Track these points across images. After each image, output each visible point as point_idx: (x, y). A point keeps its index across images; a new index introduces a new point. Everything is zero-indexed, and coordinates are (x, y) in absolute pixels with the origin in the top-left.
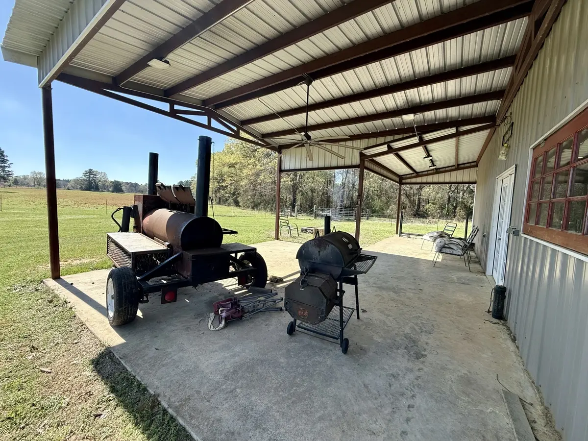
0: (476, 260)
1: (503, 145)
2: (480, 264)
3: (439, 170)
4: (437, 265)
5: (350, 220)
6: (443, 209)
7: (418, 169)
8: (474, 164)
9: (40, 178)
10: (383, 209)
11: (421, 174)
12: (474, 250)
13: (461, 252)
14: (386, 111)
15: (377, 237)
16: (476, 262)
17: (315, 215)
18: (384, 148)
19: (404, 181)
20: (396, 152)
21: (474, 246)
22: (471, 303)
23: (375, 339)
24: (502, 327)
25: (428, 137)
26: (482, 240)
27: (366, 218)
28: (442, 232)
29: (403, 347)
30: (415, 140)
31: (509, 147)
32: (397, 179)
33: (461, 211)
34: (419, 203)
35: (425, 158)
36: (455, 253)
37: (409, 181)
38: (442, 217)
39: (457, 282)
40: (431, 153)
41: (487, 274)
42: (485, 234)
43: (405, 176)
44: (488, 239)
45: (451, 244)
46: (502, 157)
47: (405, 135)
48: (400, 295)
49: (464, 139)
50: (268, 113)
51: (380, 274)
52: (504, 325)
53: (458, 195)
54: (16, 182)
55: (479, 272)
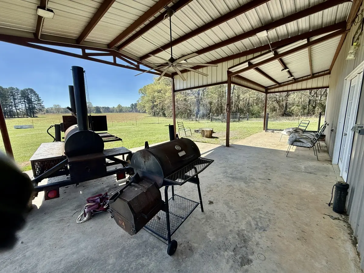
0: (326, 149)
1: (352, 45)
2: (328, 153)
3: (297, 80)
4: (289, 155)
5: (236, 121)
6: (304, 109)
7: (280, 81)
8: (328, 72)
9: (59, 108)
10: (259, 112)
11: (283, 84)
12: (324, 141)
13: (310, 145)
14: (243, 32)
15: (248, 133)
16: (325, 151)
17: (211, 119)
18: (246, 65)
19: (269, 91)
20: (256, 67)
21: (325, 137)
22: (313, 194)
23: (208, 236)
24: (342, 223)
25: (281, 50)
26: (331, 133)
27: (247, 119)
28: (296, 128)
29: (232, 248)
30: (271, 55)
31: (358, 45)
32: (264, 90)
33: (319, 109)
34: (286, 106)
35: (282, 70)
36: (305, 145)
37: (273, 90)
38: (303, 115)
39: (303, 172)
40: (288, 66)
41: (333, 163)
42: (333, 128)
43: (270, 87)
44: (336, 133)
45: (301, 138)
46: (350, 57)
47: (263, 52)
48: (249, 186)
49: (316, 48)
50: (156, 49)
51: (239, 165)
52: (344, 221)
53: (317, 98)
54: (47, 112)
55: (326, 160)
